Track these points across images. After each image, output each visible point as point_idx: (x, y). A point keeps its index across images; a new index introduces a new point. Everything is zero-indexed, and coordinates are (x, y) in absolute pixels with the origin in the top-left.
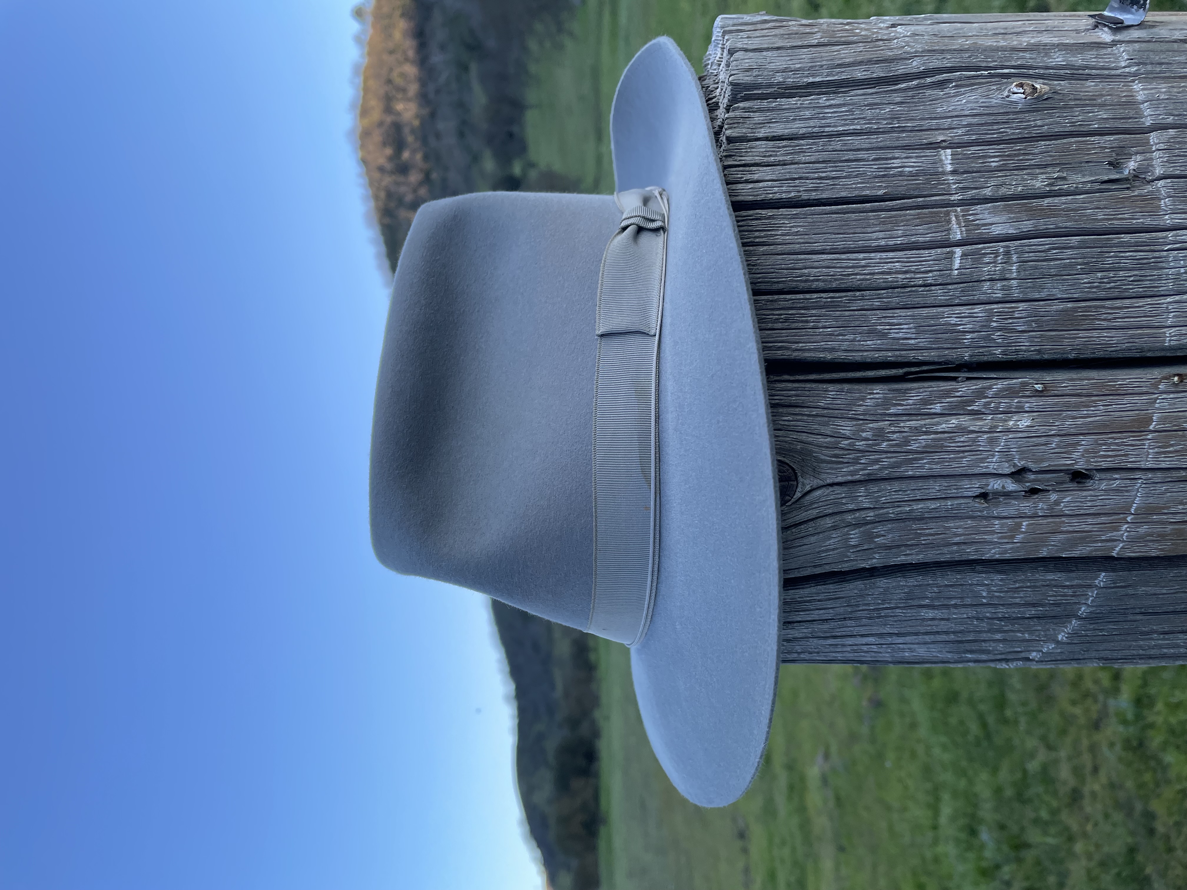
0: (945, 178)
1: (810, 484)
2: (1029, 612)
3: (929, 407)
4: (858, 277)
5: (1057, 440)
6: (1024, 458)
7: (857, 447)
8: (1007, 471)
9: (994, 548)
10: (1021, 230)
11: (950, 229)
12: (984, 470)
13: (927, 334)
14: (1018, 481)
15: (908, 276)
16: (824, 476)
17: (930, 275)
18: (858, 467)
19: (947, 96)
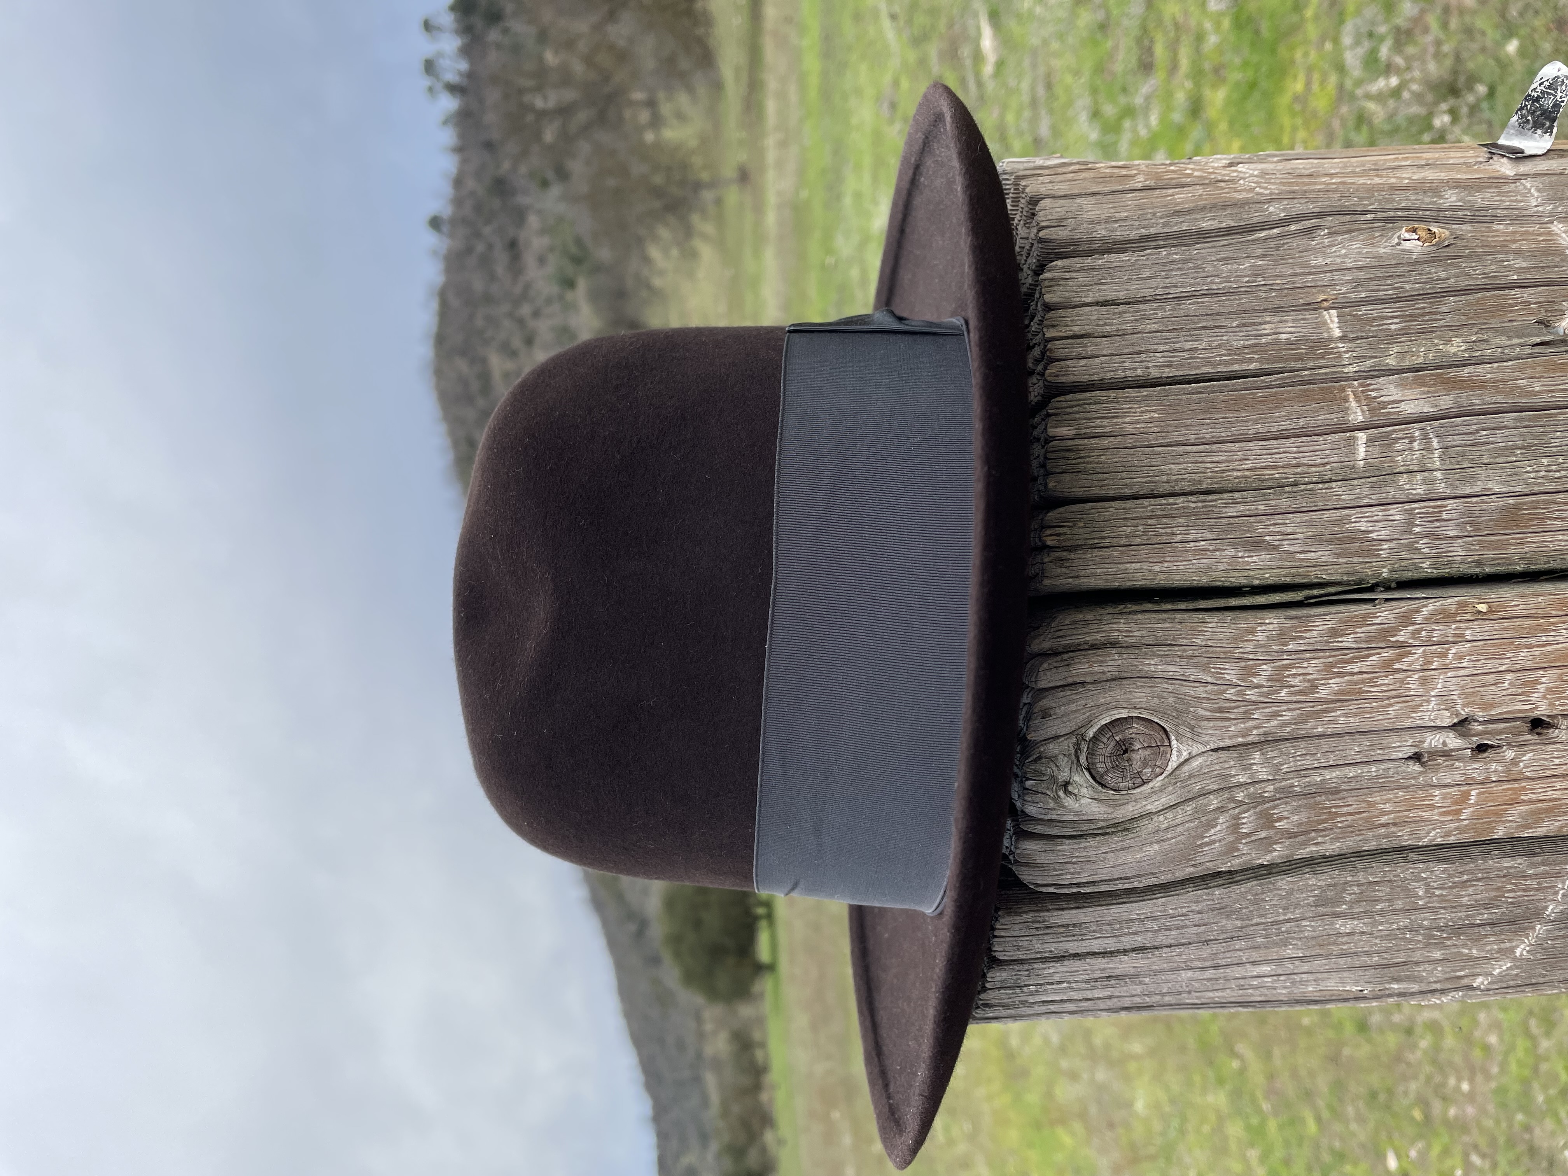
0: (1333, 345)
1: (1188, 750)
2: (1480, 917)
3: (1340, 639)
4: (1235, 474)
5: (1510, 678)
6: (1470, 703)
7: (1248, 697)
8: (1447, 722)
9: (1434, 829)
10: (1440, 408)
11: (1348, 408)
12: (1418, 722)
13: (1331, 545)
14: (1462, 735)
15: (1299, 470)
16: (1206, 738)
17: (1328, 467)
18: (1250, 724)
19: (1321, 246)
